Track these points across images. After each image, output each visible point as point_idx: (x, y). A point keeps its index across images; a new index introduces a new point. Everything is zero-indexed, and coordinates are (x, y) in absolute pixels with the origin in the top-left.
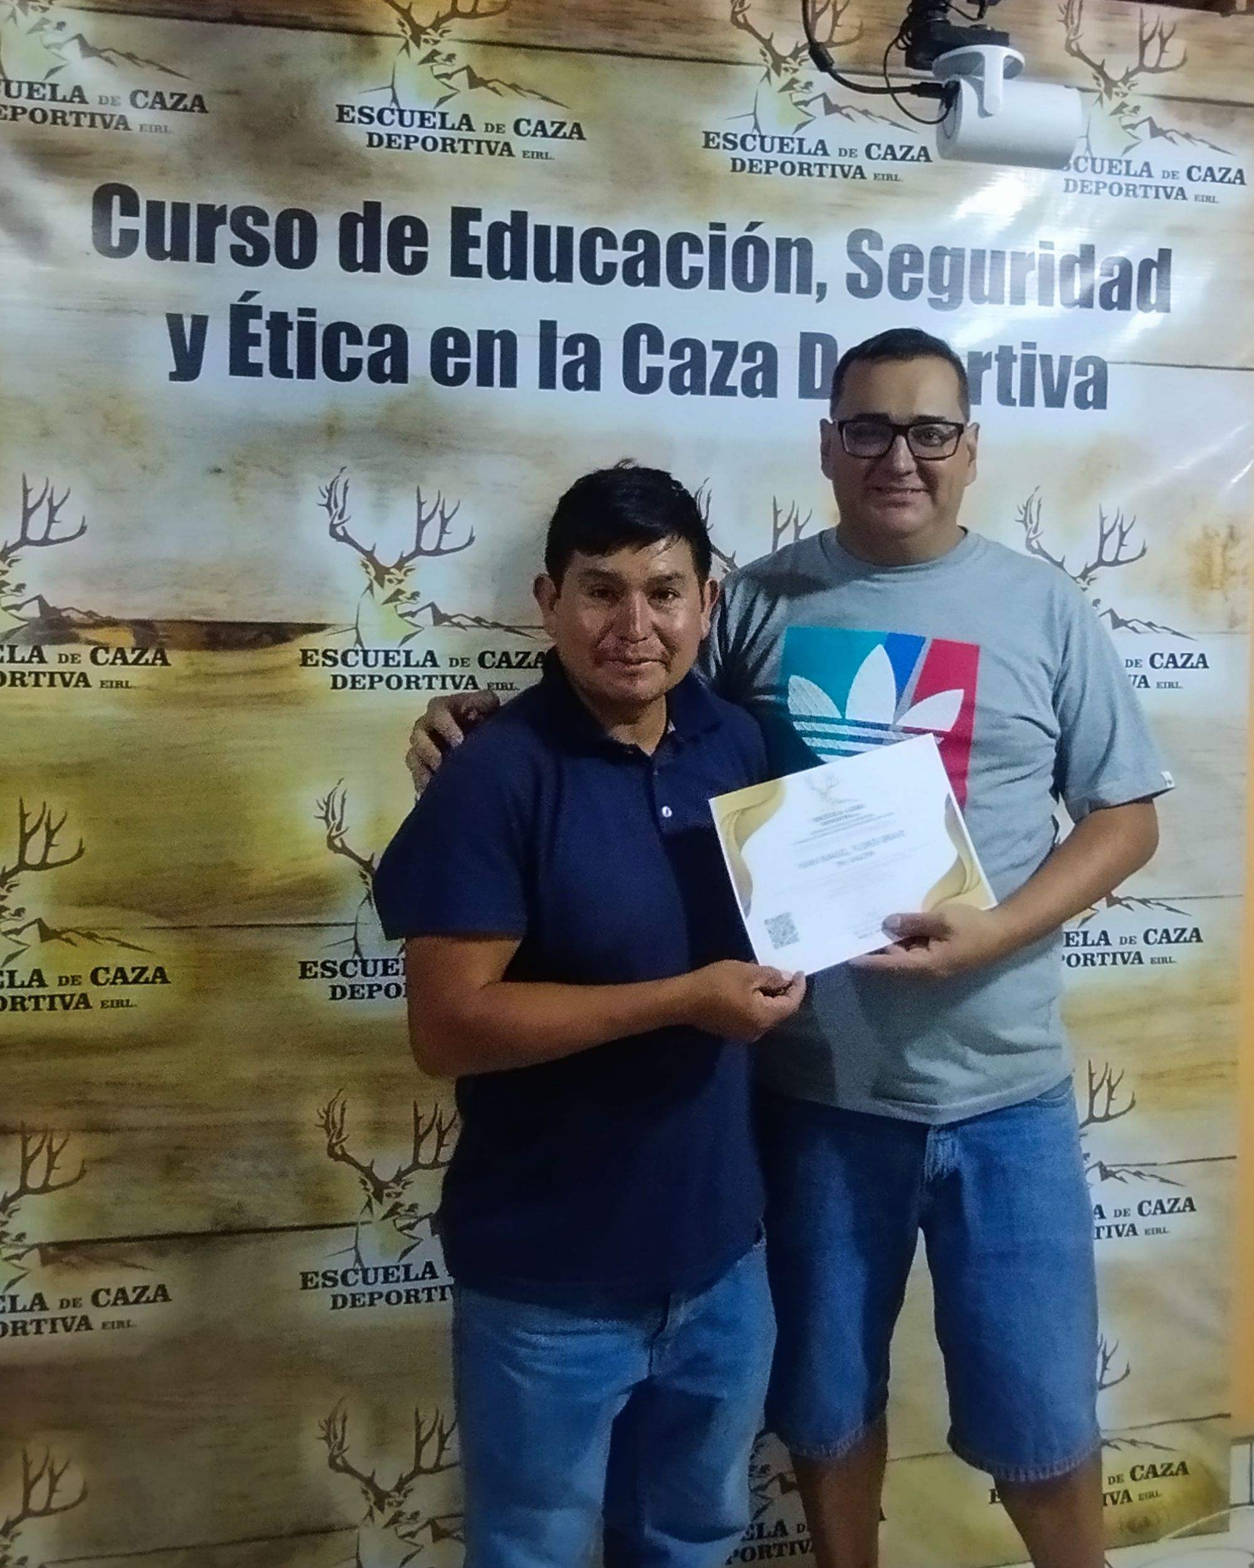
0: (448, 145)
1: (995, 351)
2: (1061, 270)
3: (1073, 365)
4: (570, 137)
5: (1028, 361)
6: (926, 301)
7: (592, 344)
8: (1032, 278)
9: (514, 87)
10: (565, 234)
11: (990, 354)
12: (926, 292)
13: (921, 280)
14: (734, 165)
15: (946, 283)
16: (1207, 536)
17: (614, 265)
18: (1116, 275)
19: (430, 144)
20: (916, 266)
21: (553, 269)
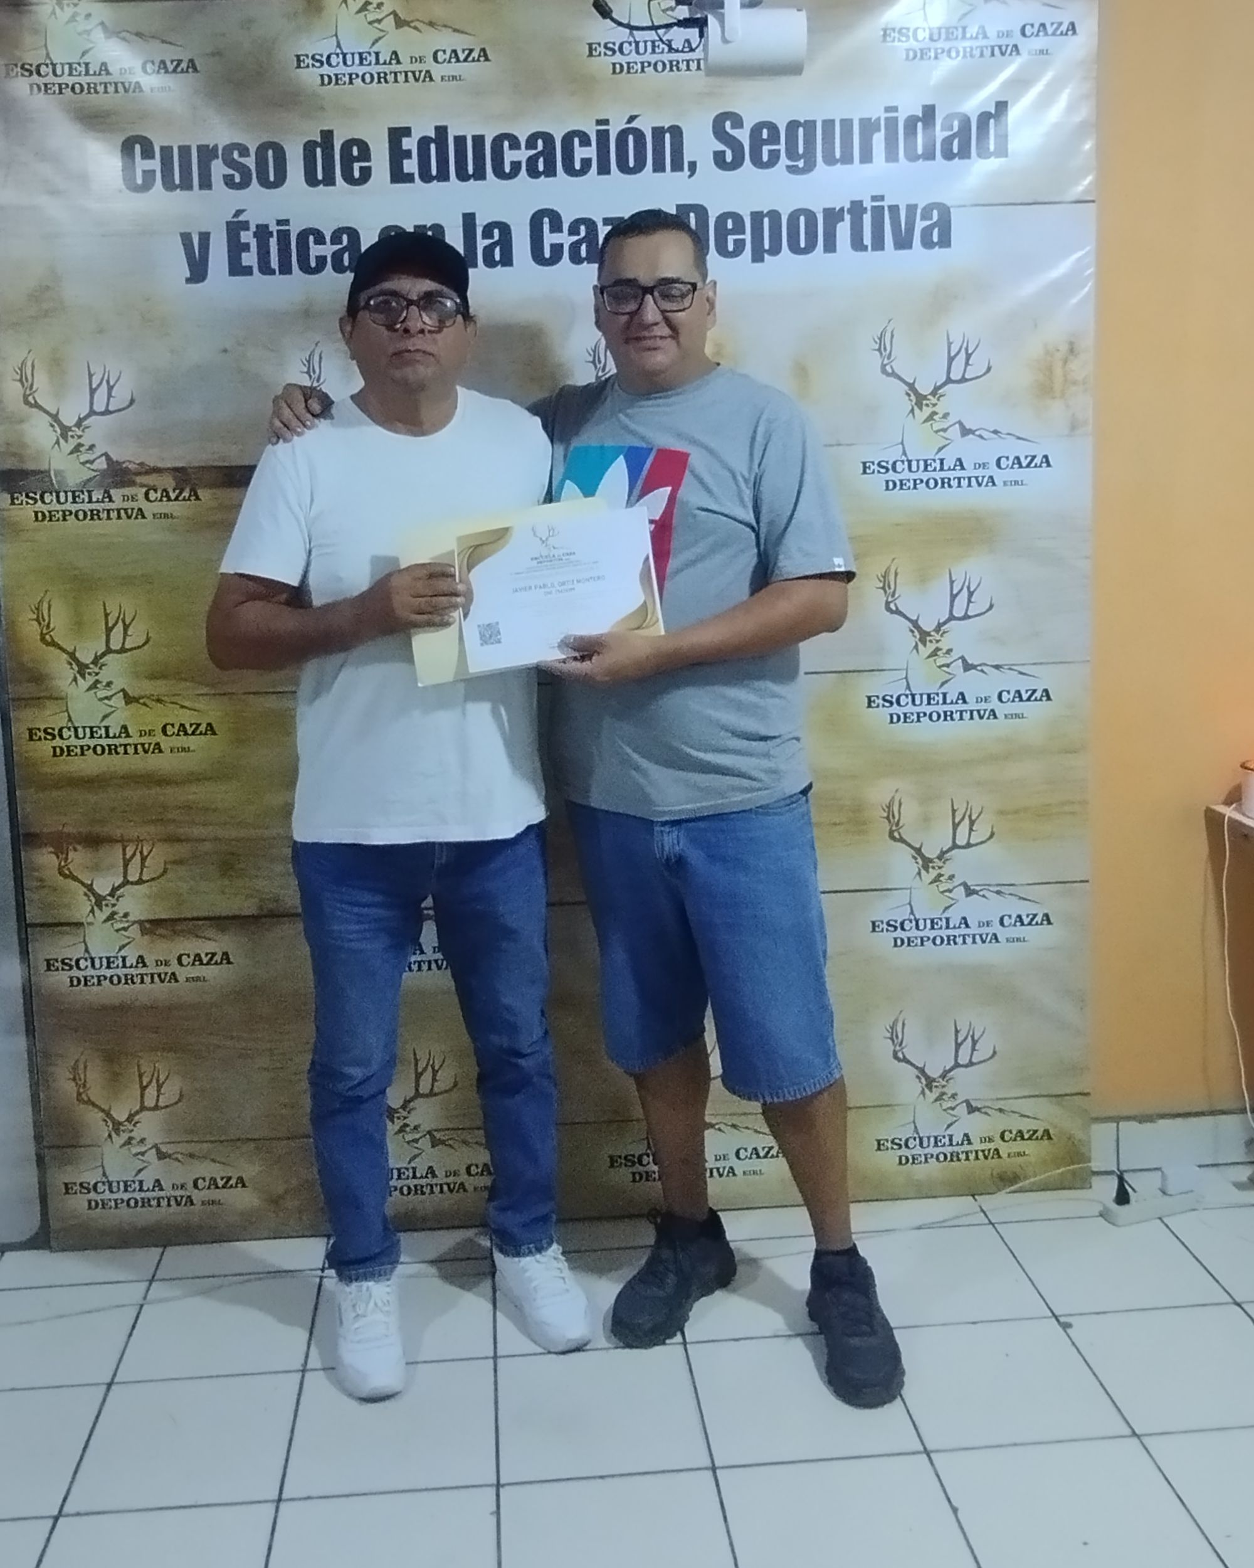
0: (382, 78)
1: (847, 206)
2: (905, 128)
3: (919, 211)
4: (478, 60)
5: (878, 212)
6: (785, 168)
7: (505, 229)
8: (879, 140)
9: (431, 24)
10: (479, 140)
11: (842, 209)
12: (784, 161)
13: (779, 151)
14: (614, 68)
15: (801, 151)
16: (1047, 353)
17: (519, 163)
18: (956, 129)
19: (368, 78)
20: (774, 138)
21: (471, 171)
